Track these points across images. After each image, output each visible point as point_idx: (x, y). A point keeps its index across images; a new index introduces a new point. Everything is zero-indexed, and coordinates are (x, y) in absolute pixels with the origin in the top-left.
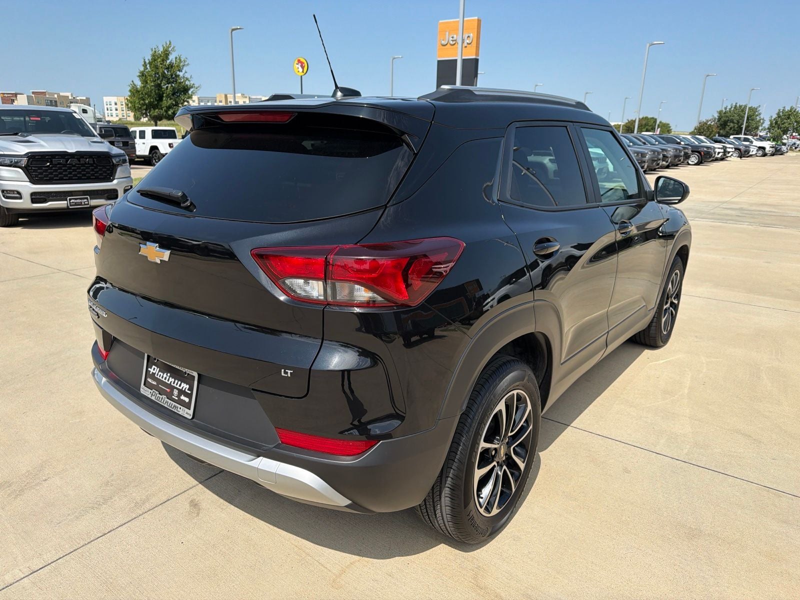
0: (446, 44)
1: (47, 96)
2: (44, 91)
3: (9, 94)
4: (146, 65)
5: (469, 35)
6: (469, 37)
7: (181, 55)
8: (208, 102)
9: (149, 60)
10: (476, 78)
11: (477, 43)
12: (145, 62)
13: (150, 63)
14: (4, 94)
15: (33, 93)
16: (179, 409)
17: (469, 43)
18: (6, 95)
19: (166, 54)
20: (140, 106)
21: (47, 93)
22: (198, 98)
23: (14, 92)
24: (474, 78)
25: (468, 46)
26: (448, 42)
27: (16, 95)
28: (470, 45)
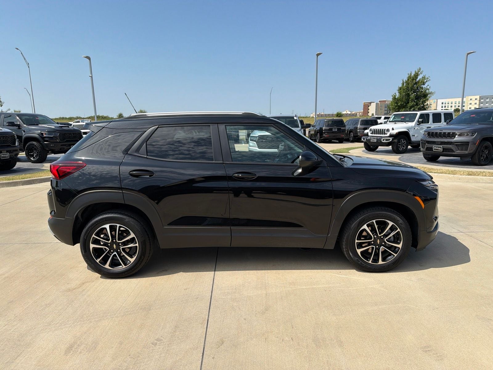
1: (387, 103)
2: (385, 100)
3: (368, 103)
4: (404, 84)
7: (425, 75)
8: (487, 99)
9: (406, 80)
12: (403, 82)
13: (406, 82)
14: (365, 103)
15: (380, 101)
18: (366, 104)
19: (417, 75)
20: (394, 107)
21: (386, 101)
22: (480, 97)
23: (370, 102)
27: (370, 103)
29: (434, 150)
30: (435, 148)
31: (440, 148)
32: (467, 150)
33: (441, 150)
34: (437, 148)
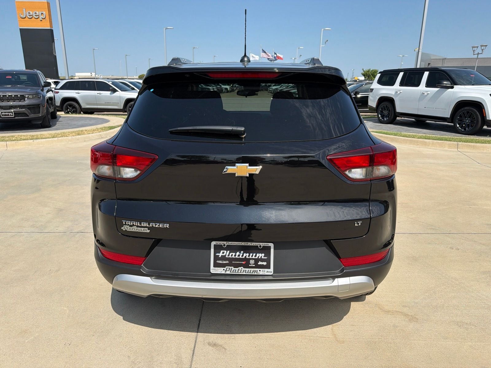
0: (25, 17)
5: (42, 12)
6: (42, 14)
10: (53, 43)
11: (49, 18)
16: (259, 272)
17: (43, 18)
24: (52, 42)
25: (43, 20)
26: (26, 16)
28: (45, 20)
29: (2, 116)
30: (3, 113)
31: (11, 113)
32: (39, 113)
33: (13, 115)
34: (7, 113)
